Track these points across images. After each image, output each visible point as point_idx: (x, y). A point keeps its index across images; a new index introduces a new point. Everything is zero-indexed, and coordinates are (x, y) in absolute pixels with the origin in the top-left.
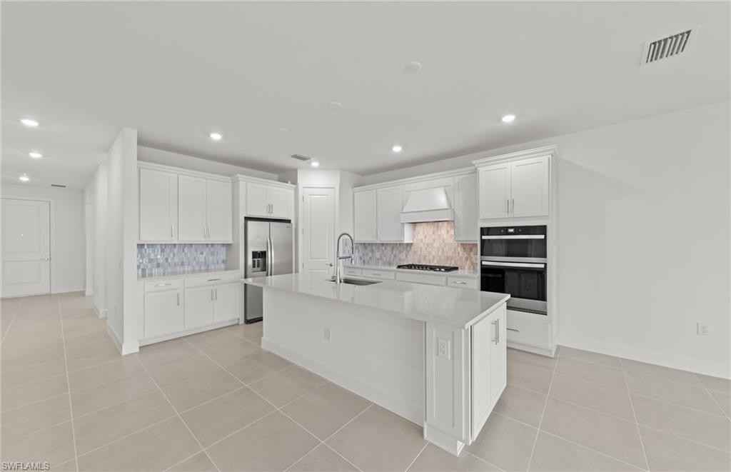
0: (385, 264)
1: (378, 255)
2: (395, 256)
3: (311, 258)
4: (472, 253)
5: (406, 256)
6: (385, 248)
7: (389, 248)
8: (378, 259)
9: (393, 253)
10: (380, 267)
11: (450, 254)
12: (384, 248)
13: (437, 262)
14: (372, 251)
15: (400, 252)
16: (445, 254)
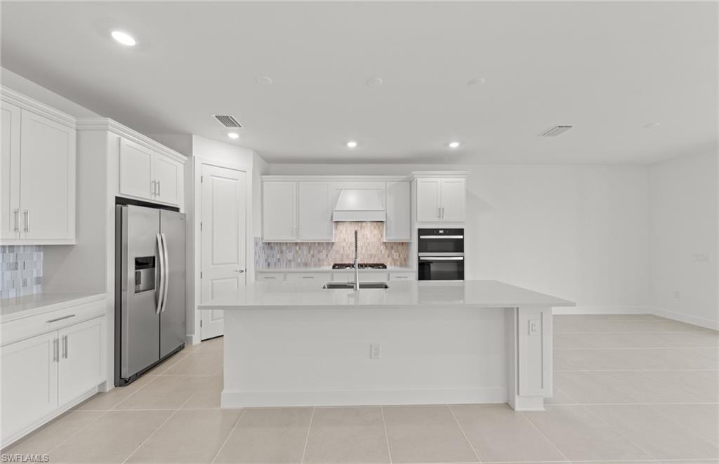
0: (299, 265)
1: (290, 256)
2: (313, 256)
3: (213, 264)
4: (393, 251)
5: (327, 255)
6: (300, 249)
7: (305, 249)
8: (290, 261)
9: (309, 253)
10: (293, 269)
11: (374, 252)
12: (298, 248)
13: (361, 261)
14: (282, 252)
15: (319, 252)
16: (369, 253)
